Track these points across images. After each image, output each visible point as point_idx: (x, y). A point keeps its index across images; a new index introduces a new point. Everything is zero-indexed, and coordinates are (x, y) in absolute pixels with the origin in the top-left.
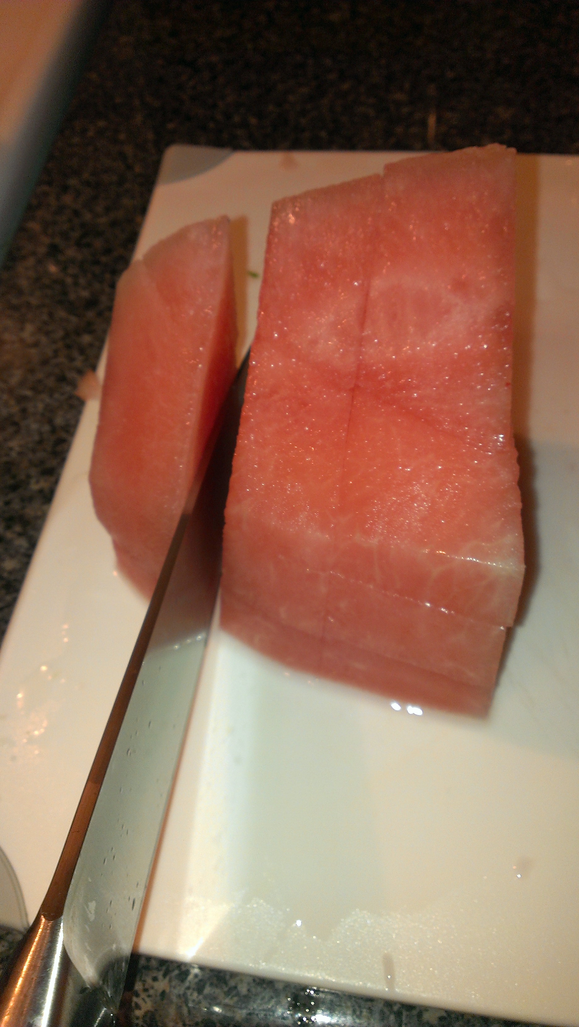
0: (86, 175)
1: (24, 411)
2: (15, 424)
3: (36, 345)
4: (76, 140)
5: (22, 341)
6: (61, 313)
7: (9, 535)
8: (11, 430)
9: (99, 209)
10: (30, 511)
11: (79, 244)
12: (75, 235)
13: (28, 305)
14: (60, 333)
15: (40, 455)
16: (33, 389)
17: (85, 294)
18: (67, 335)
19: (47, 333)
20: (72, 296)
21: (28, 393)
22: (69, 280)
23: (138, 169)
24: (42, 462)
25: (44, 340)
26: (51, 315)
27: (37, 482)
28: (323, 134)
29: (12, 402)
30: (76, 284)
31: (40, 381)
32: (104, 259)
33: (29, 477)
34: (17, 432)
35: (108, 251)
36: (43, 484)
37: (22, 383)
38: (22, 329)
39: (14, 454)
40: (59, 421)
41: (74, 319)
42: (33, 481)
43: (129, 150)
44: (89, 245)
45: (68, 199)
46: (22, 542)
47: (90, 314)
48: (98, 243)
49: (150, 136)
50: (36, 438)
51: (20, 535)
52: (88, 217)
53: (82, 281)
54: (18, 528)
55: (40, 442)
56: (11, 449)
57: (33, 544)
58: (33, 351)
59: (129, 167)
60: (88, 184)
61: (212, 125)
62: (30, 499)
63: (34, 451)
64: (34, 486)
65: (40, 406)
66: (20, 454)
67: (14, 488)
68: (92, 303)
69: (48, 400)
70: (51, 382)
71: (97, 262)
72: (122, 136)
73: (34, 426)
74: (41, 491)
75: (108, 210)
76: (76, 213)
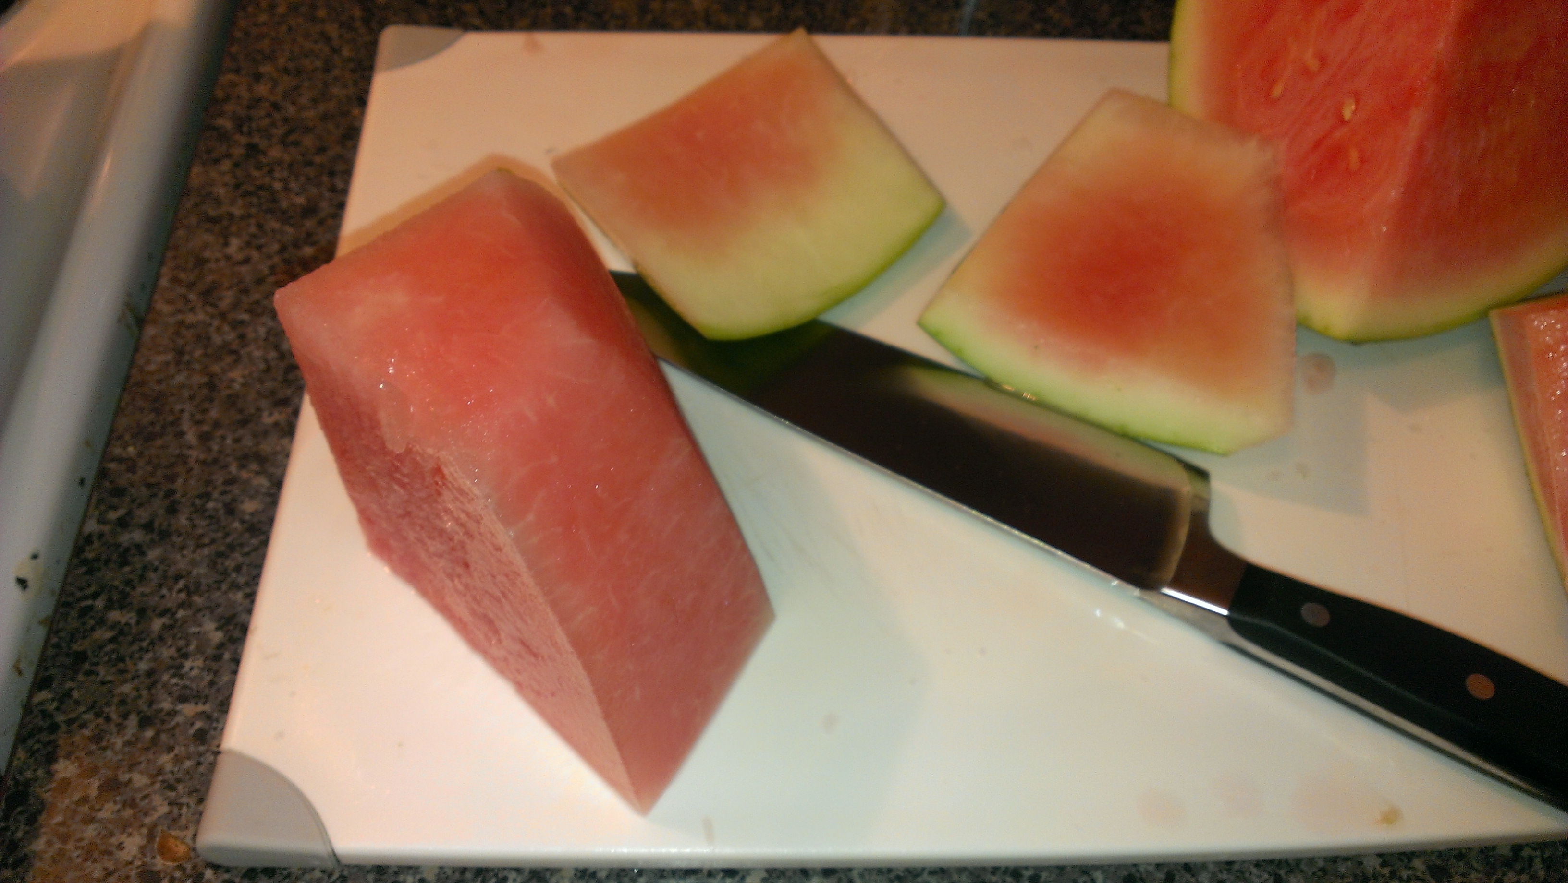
0: (281, 61)
1: (242, 337)
2: (234, 352)
3: (247, 261)
4: (263, 18)
5: (228, 258)
6: (273, 224)
7: (244, 475)
8: (229, 359)
9: (304, 100)
10: (266, 447)
11: (283, 142)
12: (279, 131)
13: (231, 216)
14: (276, 247)
15: (269, 385)
16: (250, 311)
17: (300, 200)
18: (283, 249)
19: (259, 248)
20: (284, 204)
21: (245, 317)
22: (278, 186)
23: (346, 52)
24: (273, 393)
25: (255, 255)
26: (260, 226)
27: (271, 414)
28: (568, 10)
29: (226, 328)
30: (286, 189)
31: (257, 302)
32: (318, 159)
33: (259, 409)
34: (237, 361)
35: (322, 150)
36: (278, 416)
37: (235, 306)
38: (226, 244)
39: (237, 386)
41: (290, 230)
42: (265, 414)
43: (333, 30)
44: (296, 144)
45: (262, 89)
46: (263, 482)
47: (309, 224)
48: (308, 141)
49: (358, 13)
50: (262, 366)
51: (257, 473)
52: (291, 110)
53: (293, 185)
54: (254, 466)
55: (268, 370)
56: (233, 381)
57: (278, 483)
58: (244, 269)
59: (335, 51)
60: (286, 71)
62: (266, 433)
63: (261, 381)
64: (267, 419)
65: (262, 331)
66: (244, 385)
67: (244, 423)
68: (310, 210)
71: (309, 163)
72: (322, 13)
73: (257, 354)
74: (276, 424)
75: (315, 101)
76: (276, 106)
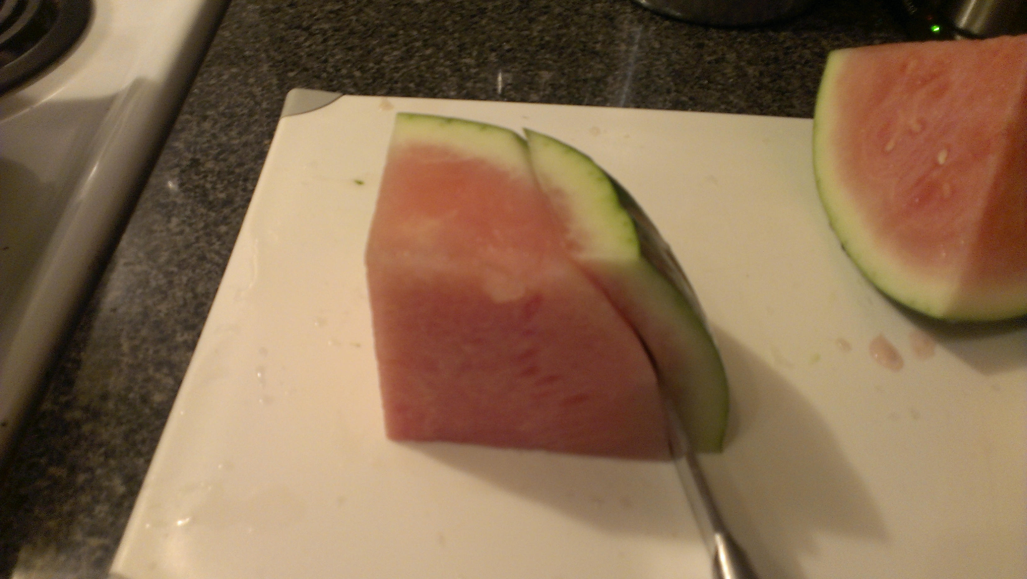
0: (221, 109)
1: (171, 283)
2: (164, 292)
3: (181, 232)
4: (213, 82)
5: (169, 230)
6: (203, 210)
7: (158, 376)
8: (159, 297)
9: (233, 133)
10: (175, 358)
11: (216, 158)
12: (214, 152)
13: (175, 203)
14: (202, 225)
15: (184, 315)
16: (178, 266)
17: (222, 196)
18: (206, 226)
19: (190, 225)
20: (211, 198)
21: (175, 269)
22: (208, 186)
23: (264, 105)
24: (186, 320)
25: (187, 229)
26: (193, 211)
27: (182, 335)
29: (161, 276)
30: (214, 188)
31: (184, 260)
32: (237, 170)
33: (174, 332)
34: (165, 298)
35: (241, 165)
36: (187, 336)
37: (169, 262)
38: (169, 221)
39: (162, 315)
40: (200, 289)
41: (213, 214)
42: (179, 335)
43: (257, 90)
44: (225, 160)
45: (207, 125)
46: (170, 381)
47: (226, 211)
48: (233, 159)
49: (275, 81)
50: (181, 302)
51: (167, 375)
52: (224, 139)
53: (219, 186)
54: (165, 370)
55: (185, 305)
56: (160, 311)
57: (179, 382)
58: (178, 238)
59: (257, 103)
60: (223, 114)
61: (324, 75)
62: (176, 348)
63: (179, 312)
64: (179, 339)
65: (185, 279)
66: (167, 314)
67: (163, 340)
68: (228, 202)
69: (191, 274)
70: (193, 261)
71: (232, 173)
72: (251, 80)
73: (179, 294)
74: (185, 342)
75: (240, 134)
76: (214, 136)
